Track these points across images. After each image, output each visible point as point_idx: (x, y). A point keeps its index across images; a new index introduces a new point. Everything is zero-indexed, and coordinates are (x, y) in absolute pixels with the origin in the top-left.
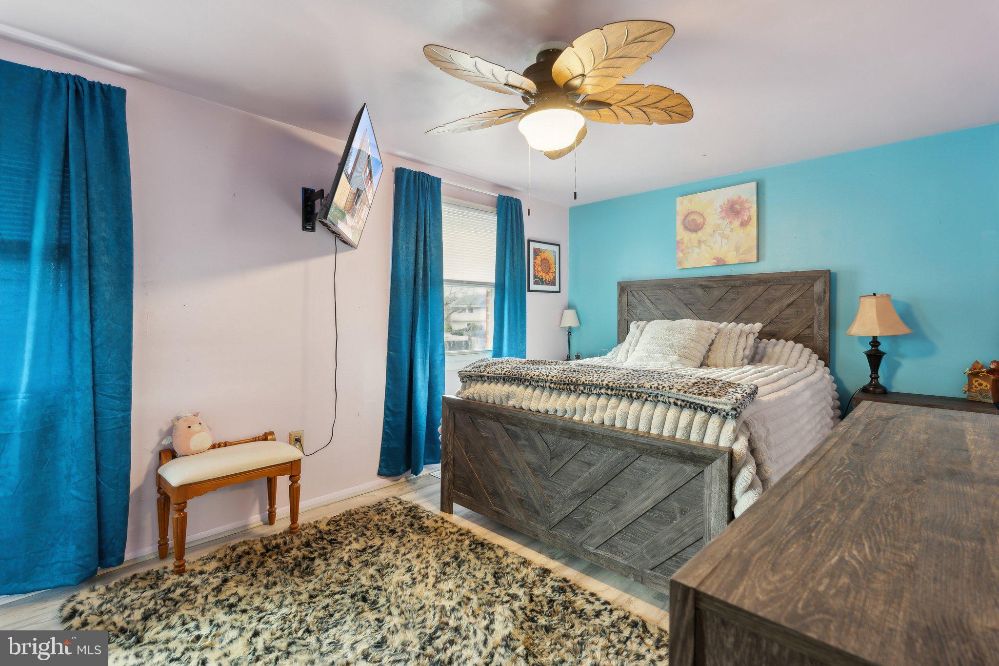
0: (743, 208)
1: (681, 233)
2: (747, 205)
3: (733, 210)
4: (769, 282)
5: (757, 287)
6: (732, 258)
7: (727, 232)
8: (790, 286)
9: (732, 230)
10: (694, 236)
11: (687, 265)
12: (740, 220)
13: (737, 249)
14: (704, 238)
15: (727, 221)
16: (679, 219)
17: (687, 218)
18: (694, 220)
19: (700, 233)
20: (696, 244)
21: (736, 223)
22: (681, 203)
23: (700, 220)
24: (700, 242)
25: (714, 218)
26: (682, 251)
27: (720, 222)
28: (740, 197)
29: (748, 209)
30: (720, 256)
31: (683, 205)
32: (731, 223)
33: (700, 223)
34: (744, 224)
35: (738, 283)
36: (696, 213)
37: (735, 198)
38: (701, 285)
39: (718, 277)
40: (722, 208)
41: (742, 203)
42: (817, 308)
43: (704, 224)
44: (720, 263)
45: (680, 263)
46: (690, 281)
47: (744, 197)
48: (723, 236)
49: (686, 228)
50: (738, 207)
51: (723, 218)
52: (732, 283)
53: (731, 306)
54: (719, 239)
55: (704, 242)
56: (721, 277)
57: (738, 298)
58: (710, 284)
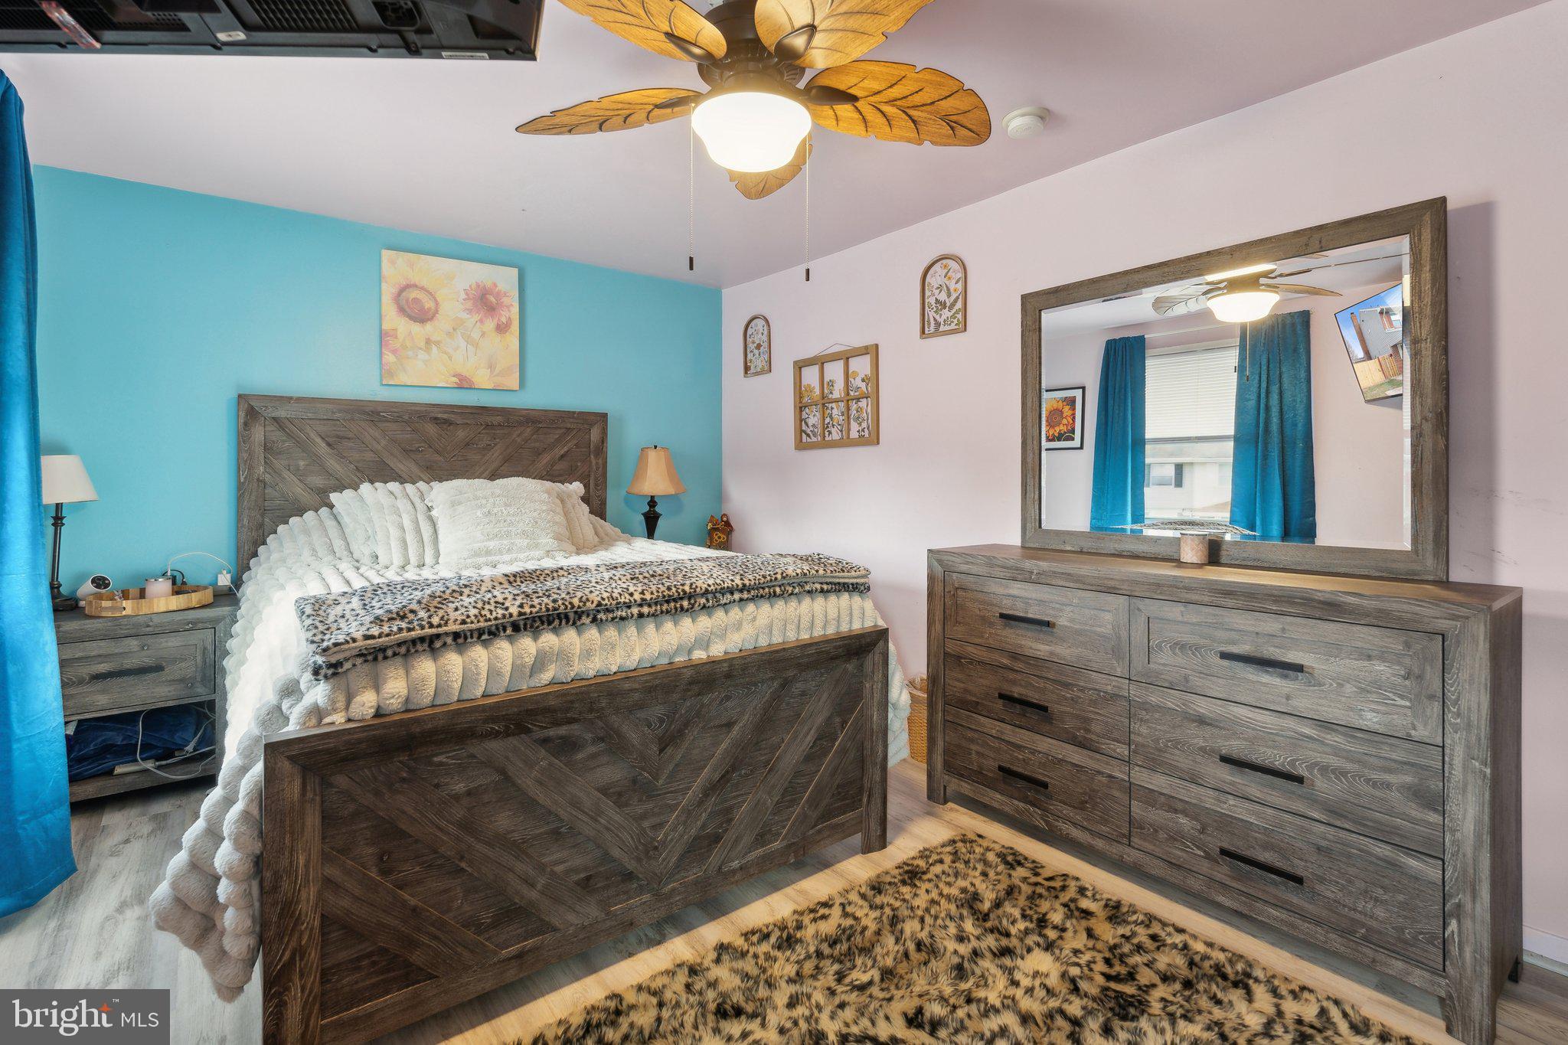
0: (500, 305)
1: (393, 320)
2: (506, 301)
3: (484, 301)
4: (540, 422)
5: (523, 428)
6: (483, 378)
7: (476, 335)
8: (563, 430)
9: (483, 334)
10: (416, 328)
11: (404, 378)
12: (495, 321)
13: (491, 367)
14: (435, 337)
15: (477, 317)
16: (388, 291)
17: (404, 294)
18: (416, 300)
19: (428, 326)
20: (422, 344)
21: (490, 325)
22: (393, 262)
23: (429, 304)
24: (428, 341)
25: (452, 305)
26: (394, 352)
27: (465, 316)
28: (495, 285)
29: (508, 307)
30: (465, 373)
31: (396, 268)
32: (481, 321)
33: (429, 309)
34: (502, 329)
35: (497, 420)
36: (422, 288)
37: (489, 284)
38: (436, 418)
39: (467, 407)
40: (467, 294)
41: (498, 295)
42: (594, 462)
43: (437, 312)
44: (464, 384)
45: (391, 374)
46: (413, 408)
47: (502, 286)
48: (469, 340)
49: (402, 310)
50: (492, 299)
51: (470, 311)
52: (489, 419)
53: (484, 455)
54: (463, 344)
55: (438, 343)
56: (472, 407)
57: (496, 445)
58: (452, 417)
